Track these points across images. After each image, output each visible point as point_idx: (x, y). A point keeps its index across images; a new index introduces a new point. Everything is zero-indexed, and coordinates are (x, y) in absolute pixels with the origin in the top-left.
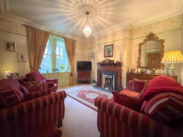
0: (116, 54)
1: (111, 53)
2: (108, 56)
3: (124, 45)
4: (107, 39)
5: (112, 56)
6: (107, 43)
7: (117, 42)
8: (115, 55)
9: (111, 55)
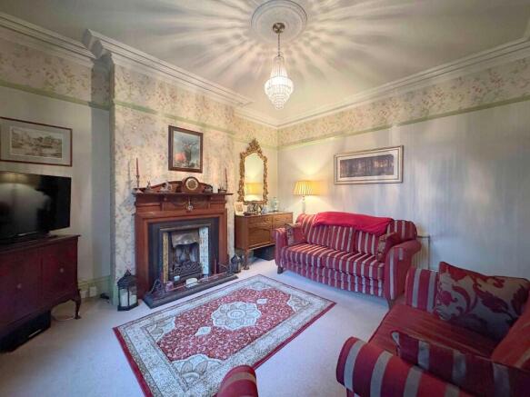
0: (212, 165)
1: (195, 161)
2: (183, 166)
3: (229, 148)
4: (178, 105)
5: (200, 171)
6: (181, 119)
7: (212, 131)
8: (208, 169)
9: (196, 167)
